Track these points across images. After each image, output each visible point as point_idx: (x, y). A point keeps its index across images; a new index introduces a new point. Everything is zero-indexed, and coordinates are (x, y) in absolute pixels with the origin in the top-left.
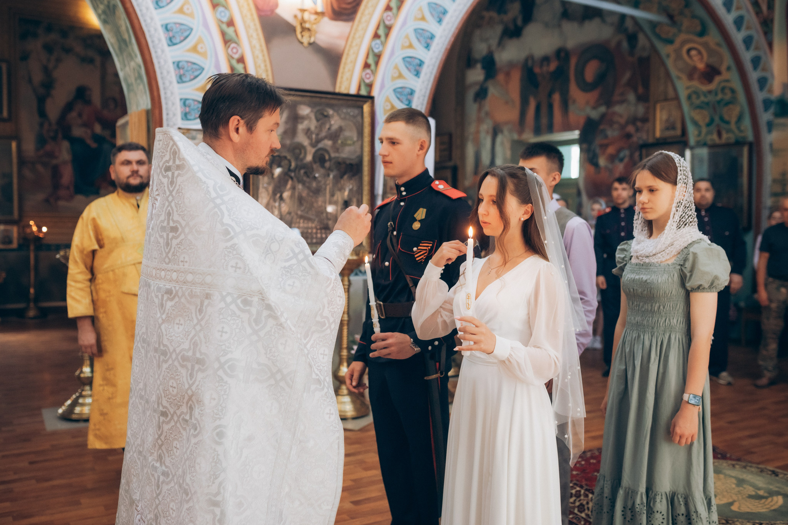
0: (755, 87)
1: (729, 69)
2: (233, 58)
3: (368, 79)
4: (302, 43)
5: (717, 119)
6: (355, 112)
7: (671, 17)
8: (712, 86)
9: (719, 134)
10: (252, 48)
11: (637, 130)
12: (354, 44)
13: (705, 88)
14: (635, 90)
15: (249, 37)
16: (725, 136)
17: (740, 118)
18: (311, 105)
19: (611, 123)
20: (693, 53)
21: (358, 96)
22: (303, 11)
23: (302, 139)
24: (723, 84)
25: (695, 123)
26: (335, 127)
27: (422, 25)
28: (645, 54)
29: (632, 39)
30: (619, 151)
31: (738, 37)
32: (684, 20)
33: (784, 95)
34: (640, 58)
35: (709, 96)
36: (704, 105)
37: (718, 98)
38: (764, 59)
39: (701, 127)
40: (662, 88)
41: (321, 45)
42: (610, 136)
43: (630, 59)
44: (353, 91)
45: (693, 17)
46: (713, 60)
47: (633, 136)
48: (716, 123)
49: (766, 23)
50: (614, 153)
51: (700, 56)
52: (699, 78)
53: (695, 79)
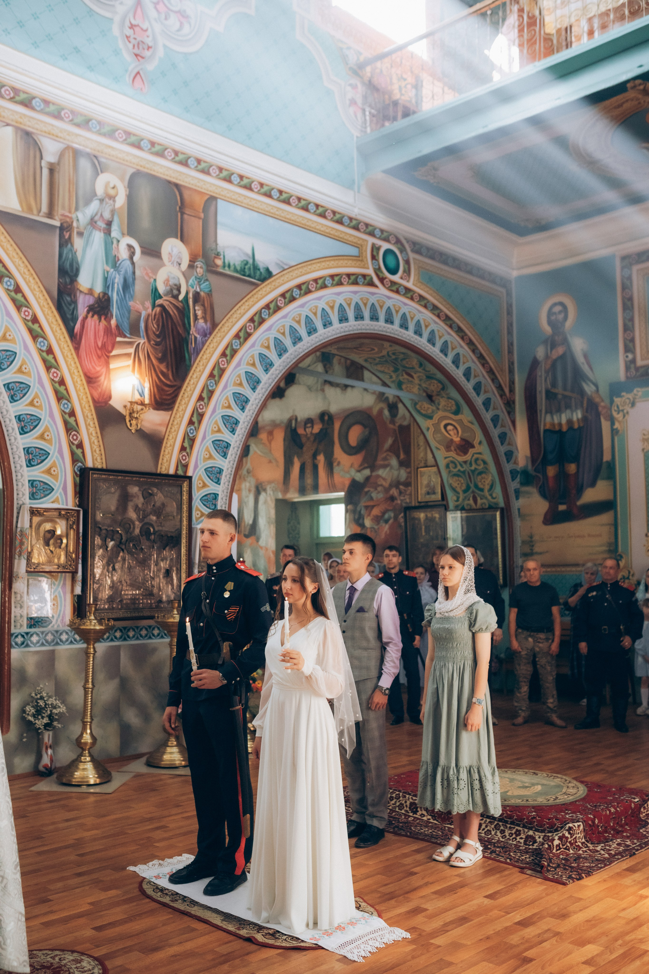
0: (503, 459)
1: (480, 443)
2: (73, 444)
3: (184, 460)
4: (130, 430)
5: (472, 485)
6: (175, 490)
7: (430, 397)
8: (468, 457)
9: (475, 501)
10: (89, 435)
11: (401, 493)
12: (173, 430)
13: (461, 459)
14: (398, 456)
15: (87, 425)
16: (479, 501)
17: (492, 487)
18: (139, 484)
19: (376, 486)
20: (450, 427)
21: (176, 476)
22: (131, 403)
23: (132, 514)
24: (476, 456)
25: (454, 490)
26: (158, 504)
27: (229, 412)
28: (405, 423)
29: (393, 408)
30: (384, 513)
31: (487, 416)
32: (441, 400)
33: (526, 466)
34: (401, 427)
35: (464, 466)
36: (461, 474)
37: (473, 468)
38: (508, 435)
39: (458, 493)
40: (422, 455)
41: (146, 431)
42: (375, 498)
43: (391, 426)
44: (172, 471)
45: (449, 398)
46: (467, 435)
47: (396, 499)
48: (471, 490)
49: (510, 405)
50: (379, 514)
51: (455, 431)
52: (455, 450)
53: (451, 451)
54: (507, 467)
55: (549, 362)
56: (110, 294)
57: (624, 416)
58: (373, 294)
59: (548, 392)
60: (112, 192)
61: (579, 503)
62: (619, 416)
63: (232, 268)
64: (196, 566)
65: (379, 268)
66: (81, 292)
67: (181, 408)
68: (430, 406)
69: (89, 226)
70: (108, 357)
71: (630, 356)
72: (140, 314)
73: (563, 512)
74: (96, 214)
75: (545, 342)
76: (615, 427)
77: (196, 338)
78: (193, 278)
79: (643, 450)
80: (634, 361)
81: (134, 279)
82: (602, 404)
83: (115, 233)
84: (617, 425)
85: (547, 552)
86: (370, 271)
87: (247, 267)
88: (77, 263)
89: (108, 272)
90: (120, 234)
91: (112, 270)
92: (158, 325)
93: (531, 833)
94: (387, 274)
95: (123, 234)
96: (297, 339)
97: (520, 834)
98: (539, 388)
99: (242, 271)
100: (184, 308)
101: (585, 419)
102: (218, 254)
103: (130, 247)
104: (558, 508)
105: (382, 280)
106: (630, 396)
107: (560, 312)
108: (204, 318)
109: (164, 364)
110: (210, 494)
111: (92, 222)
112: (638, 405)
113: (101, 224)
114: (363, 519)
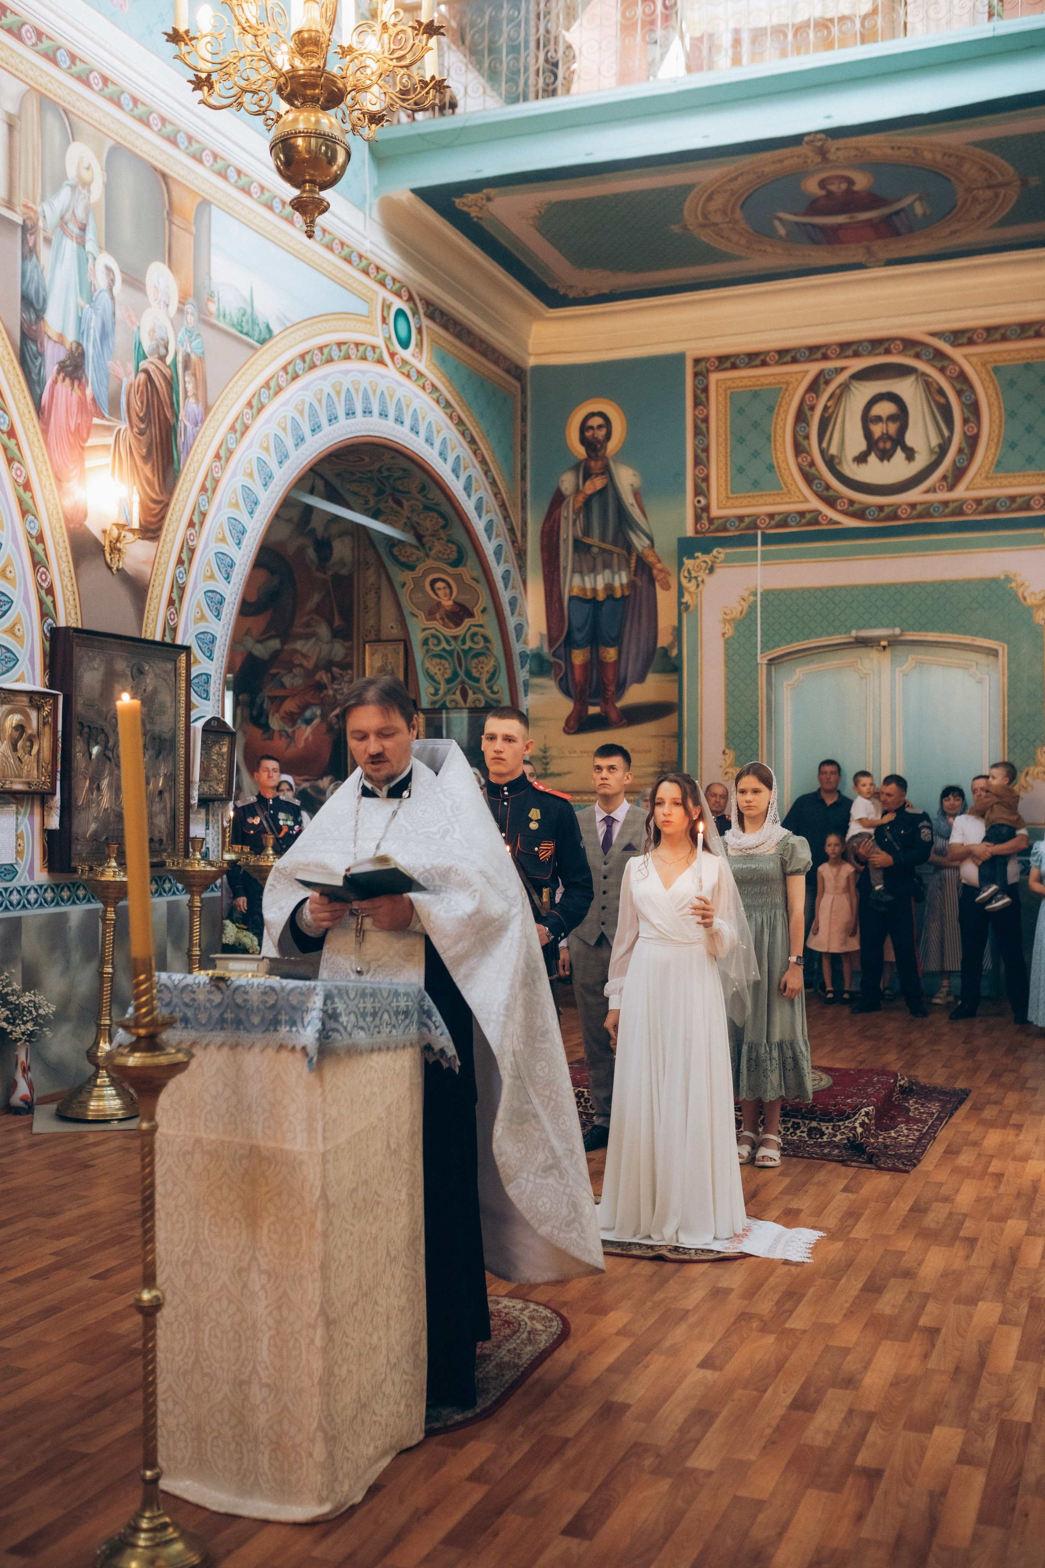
0: (512, 635)
1: (484, 611)
2: (41, 586)
3: (172, 620)
4: (110, 568)
5: (461, 673)
6: (169, 666)
7: (419, 537)
8: (460, 631)
9: (465, 695)
10: (62, 573)
11: (334, 679)
12: (159, 573)
13: (449, 632)
14: (330, 623)
15: (59, 558)
16: (471, 696)
17: (493, 676)
19: (290, 667)
20: (440, 585)
21: (162, 644)
22: (112, 525)
24: (474, 629)
25: (431, 678)
26: (149, 688)
27: (223, 548)
28: (344, 572)
29: (324, 546)
30: (304, 709)
31: (497, 571)
32: (436, 543)
33: (541, 648)
34: (336, 577)
35: (453, 643)
36: (445, 654)
37: (466, 647)
38: (519, 601)
39: (439, 684)
40: (372, 622)
41: (129, 572)
42: (288, 685)
43: (319, 575)
44: (158, 638)
45: (449, 541)
46: (465, 599)
47: (326, 688)
48: (459, 679)
49: (521, 555)
50: (295, 710)
51: (448, 591)
52: (442, 619)
53: (435, 619)
54: (517, 648)
55: (581, 499)
56: (84, 346)
57: (698, 585)
58: (383, 376)
59: (576, 541)
60: (86, 175)
61: (619, 705)
62: (691, 586)
63: (228, 317)
64: (196, 786)
65: (390, 338)
66: (49, 337)
67: (169, 537)
68: (415, 551)
69: (59, 229)
70: (83, 448)
71: (703, 501)
72: (121, 381)
73: (595, 717)
74: (67, 210)
75: (576, 468)
76: (684, 600)
77: (185, 426)
78: (183, 330)
79: (723, 634)
80: (706, 509)
81: (114, 324)
82: (659, 566)
83: (90, 246)
84: (686, 598)
85: (569, 773)
86: (380, 342)
87: (244, 319)
88: (44, 290)
89: (82, 309)
90: (97, 249)
91: (87, 306)
92: (142, 403)
93: (814, 1124)
94: (397, 348)
95: (100, 248)
96: (300, 440)
97: (799, 1128)
98: (563, 536)
99: (239, 326)
100: (172, 377)
101: (632, 585)
102: (211, 295)
103: (109, 270)
104: (587, 710)
105: (392, 355)
106: (707, 558)
107: (600, 427)
108: (196, 395)
109: (150, 465)
110: (201, 674)
111: (62, 223)
112: (718, 572)
113: (74, 229)
114: (267, 717)
